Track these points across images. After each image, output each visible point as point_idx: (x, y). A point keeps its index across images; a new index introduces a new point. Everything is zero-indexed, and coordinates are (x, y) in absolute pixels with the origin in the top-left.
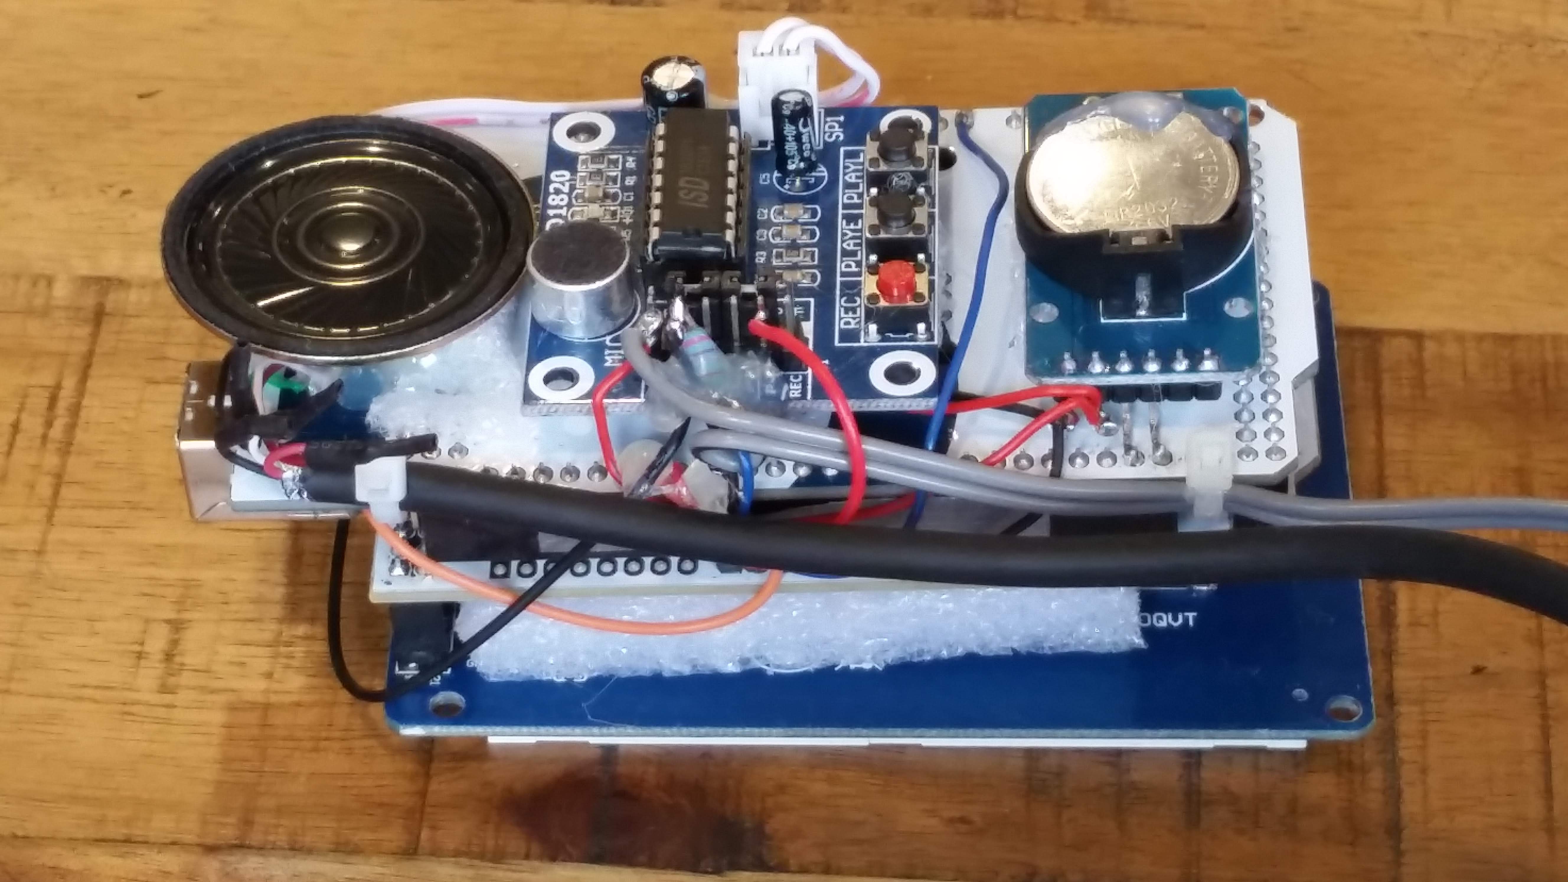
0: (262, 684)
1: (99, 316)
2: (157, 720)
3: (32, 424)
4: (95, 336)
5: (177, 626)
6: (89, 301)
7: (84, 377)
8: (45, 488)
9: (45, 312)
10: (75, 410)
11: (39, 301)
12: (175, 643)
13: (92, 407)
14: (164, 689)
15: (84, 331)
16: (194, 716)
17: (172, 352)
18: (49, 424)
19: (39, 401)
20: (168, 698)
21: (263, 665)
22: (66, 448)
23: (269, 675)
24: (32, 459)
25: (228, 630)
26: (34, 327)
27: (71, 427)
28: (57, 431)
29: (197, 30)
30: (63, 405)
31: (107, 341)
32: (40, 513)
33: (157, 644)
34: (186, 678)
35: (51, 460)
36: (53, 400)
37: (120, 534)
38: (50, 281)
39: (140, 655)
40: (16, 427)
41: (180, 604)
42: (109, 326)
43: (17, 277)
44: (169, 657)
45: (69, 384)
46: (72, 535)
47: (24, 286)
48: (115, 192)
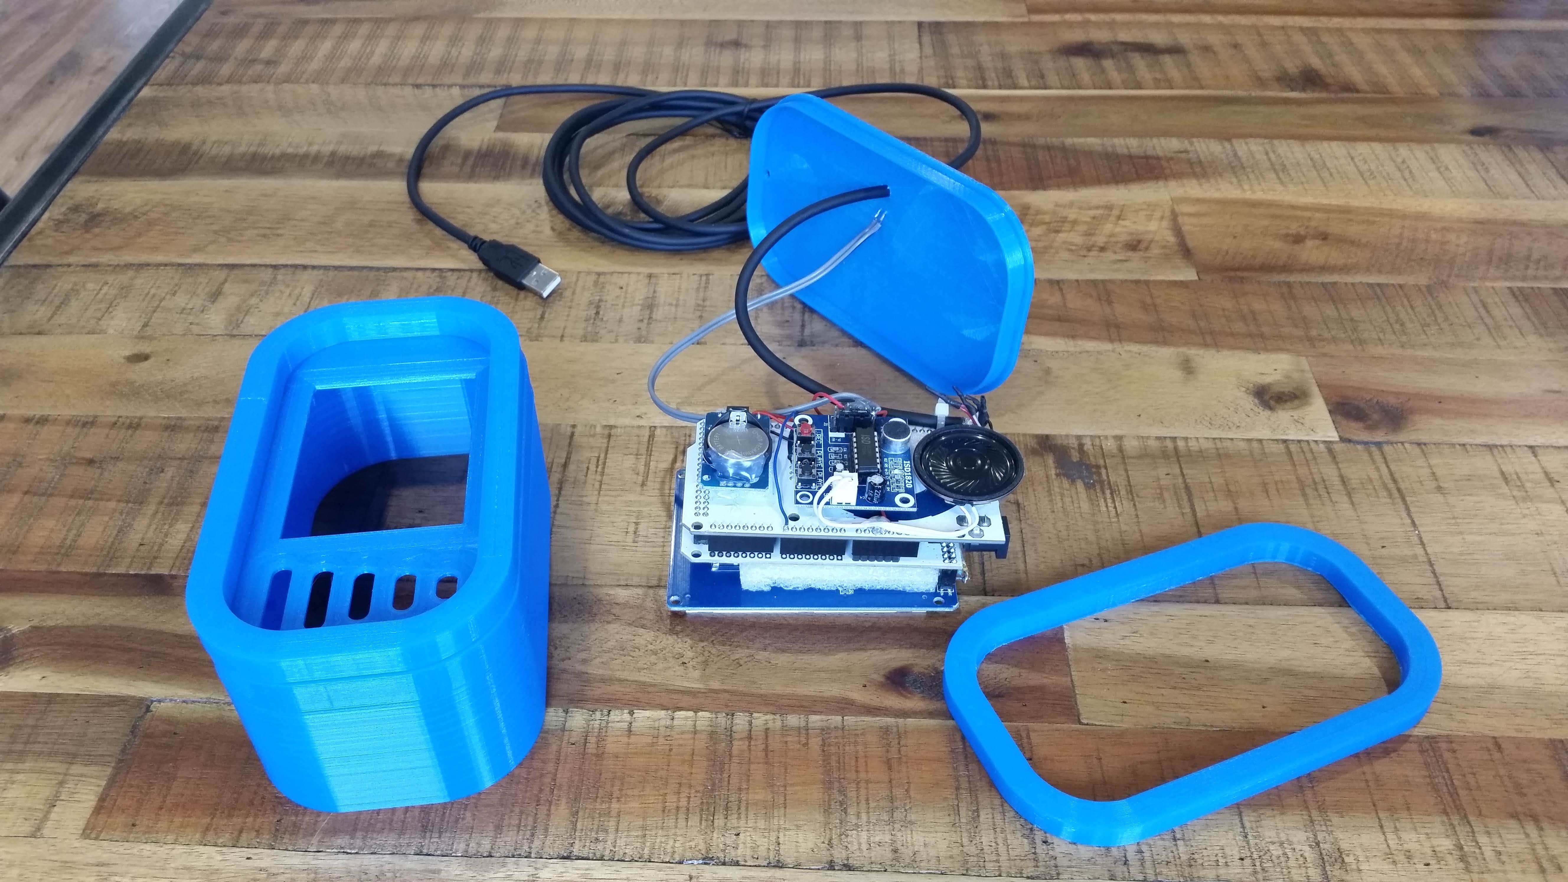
0: (662, 540)
1: (609, 436)
2: (633, 551)
3: (593, 467)
4: (609, 441)
5: (637, 524)
6: (606, 432)
7: (606, 454)
8: (597, 485)
9: (593, 436)
10: (604, 463)
11: (592, 433)
12: (637, 528)
13: (609, 463)
14: (634, 542)
15: (606, 441)
16: (643, 549)
17: (630, 446)
18: (597, 467)
19: (594, 461)
20: (636, 544)
21: (662, 534)
22: (602, 474)
23: (664, 537)
24: (593, 477)
25: (651, 524)
26: (591, 440)
27: (604, 468)
28: (600, 469)
29: (632, 355)
30: (600, 463)
31: (612, 443)
32: (596, 493)
33: (631, 529)
34: (640, 539)
35: (599, 478)
36: (598, 460)
37: (619, 498)
38: (595, 427)
39: (627, 532)
40: (588, 468)
41: (637, 518)
42: (612, 439)
43: (586, 426)
44: (635, 533)
45: (602, 456)
46: (606, 499)
47: (588, 428)
48: (612, 401)
